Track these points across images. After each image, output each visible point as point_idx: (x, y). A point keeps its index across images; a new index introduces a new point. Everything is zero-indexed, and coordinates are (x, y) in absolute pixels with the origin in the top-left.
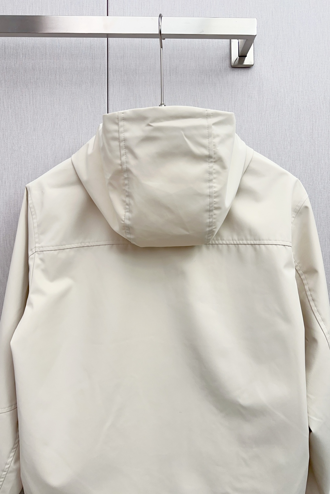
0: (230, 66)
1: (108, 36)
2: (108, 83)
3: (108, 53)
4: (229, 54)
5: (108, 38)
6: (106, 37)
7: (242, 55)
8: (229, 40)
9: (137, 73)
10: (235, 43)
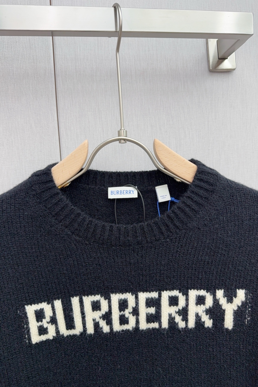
0: (208, 70)
1: (53, 33)
2: (57, 94)
3: (55, 54)
4: (206, 55)
5: (54, 37)
6: (51, 35)
7: (222, 58)
8: (204, 39)
9: (94, 80)
10: (213, 43)
